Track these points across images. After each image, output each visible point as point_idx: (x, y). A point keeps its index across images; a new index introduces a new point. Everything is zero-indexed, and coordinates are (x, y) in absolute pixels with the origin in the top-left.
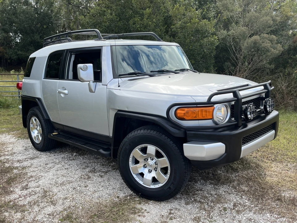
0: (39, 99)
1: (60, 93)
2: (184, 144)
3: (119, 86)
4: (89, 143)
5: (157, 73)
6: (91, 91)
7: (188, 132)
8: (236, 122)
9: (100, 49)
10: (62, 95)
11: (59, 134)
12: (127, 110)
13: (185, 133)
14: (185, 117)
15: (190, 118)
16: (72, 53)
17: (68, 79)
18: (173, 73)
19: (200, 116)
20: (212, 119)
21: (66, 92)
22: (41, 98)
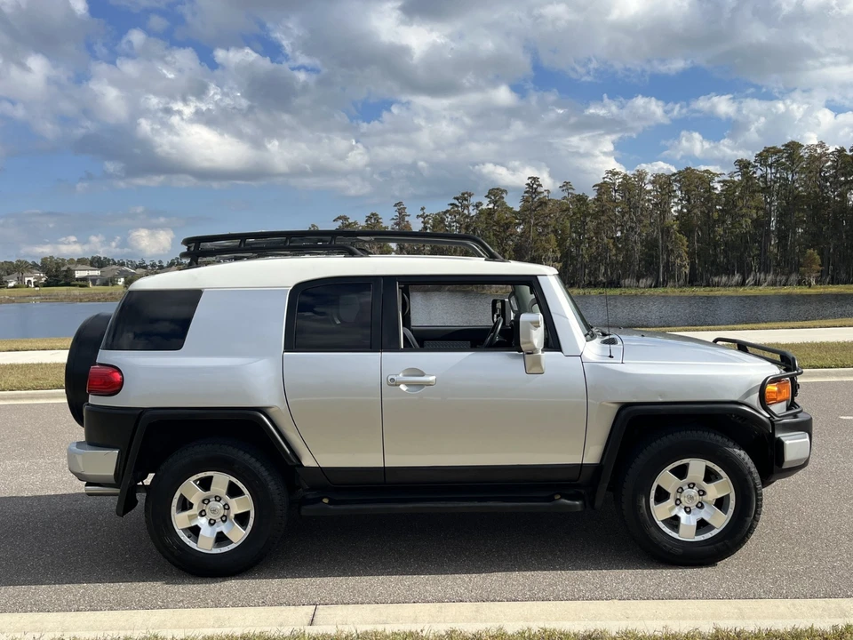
0: (262, 411)
1: (398, 384)
3: (612, 356)
9: (530, 281)
10: (407, 389)
14: (777, 398)
21: (430, 379)
22: (278, 406)
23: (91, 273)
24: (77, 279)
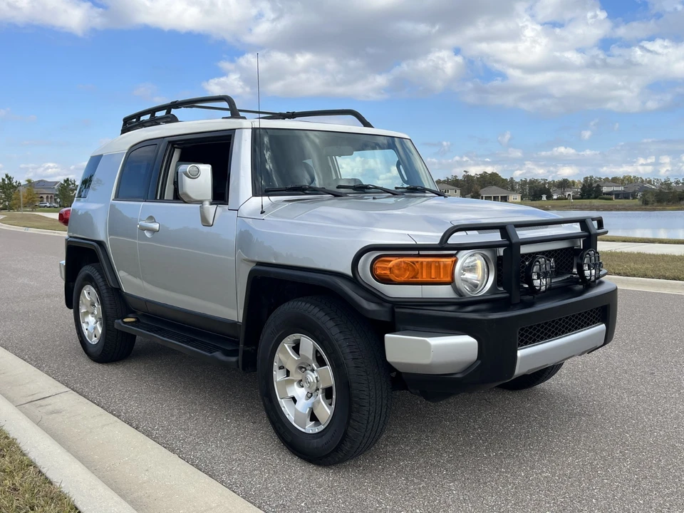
0: (101, 244)
1: (143, 229)
2: (387, 335)
3: (262, 212)
4: (197, 340)
5: (351, 191)
6: (205, 222)
7: (397, 310)
8: (508, 295)
9: (231, 135)
10: (148, 234)
11: (138, 321)
12: (274, 261)
13: (393, 313)
14: (393, 277)
15: (402, 279)
16: (176, 146)
17: (162, 199)
18: (389, 192)
19: (424, 276)
20: (451, 282)
21: (156, 226)
22: (105, 241)
23: (616, 189)
24: (604, 194)
